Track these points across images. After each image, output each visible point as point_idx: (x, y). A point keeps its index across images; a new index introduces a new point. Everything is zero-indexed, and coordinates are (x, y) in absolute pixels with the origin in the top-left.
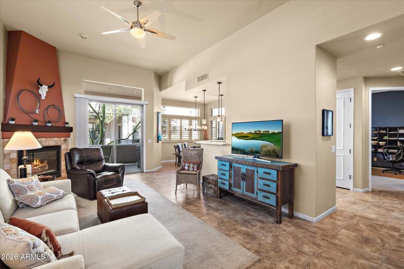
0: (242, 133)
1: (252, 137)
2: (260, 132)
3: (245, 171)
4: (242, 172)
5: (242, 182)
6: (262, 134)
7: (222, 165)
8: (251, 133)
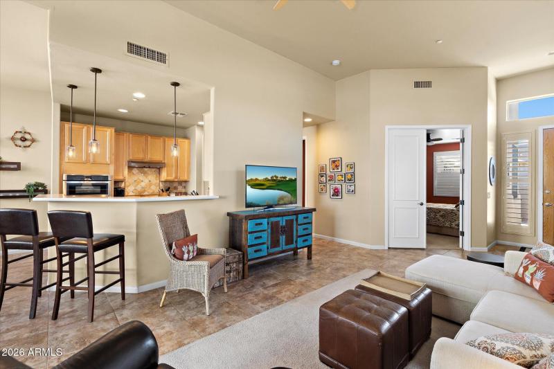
0: (256, 179)
1: (268, 185)
2: (277, 177)
3: (284, 224)
4: (281, 225)
5: (281, 237)
6: (280, 181)
7: (257, 224)
8: (266, 180)
